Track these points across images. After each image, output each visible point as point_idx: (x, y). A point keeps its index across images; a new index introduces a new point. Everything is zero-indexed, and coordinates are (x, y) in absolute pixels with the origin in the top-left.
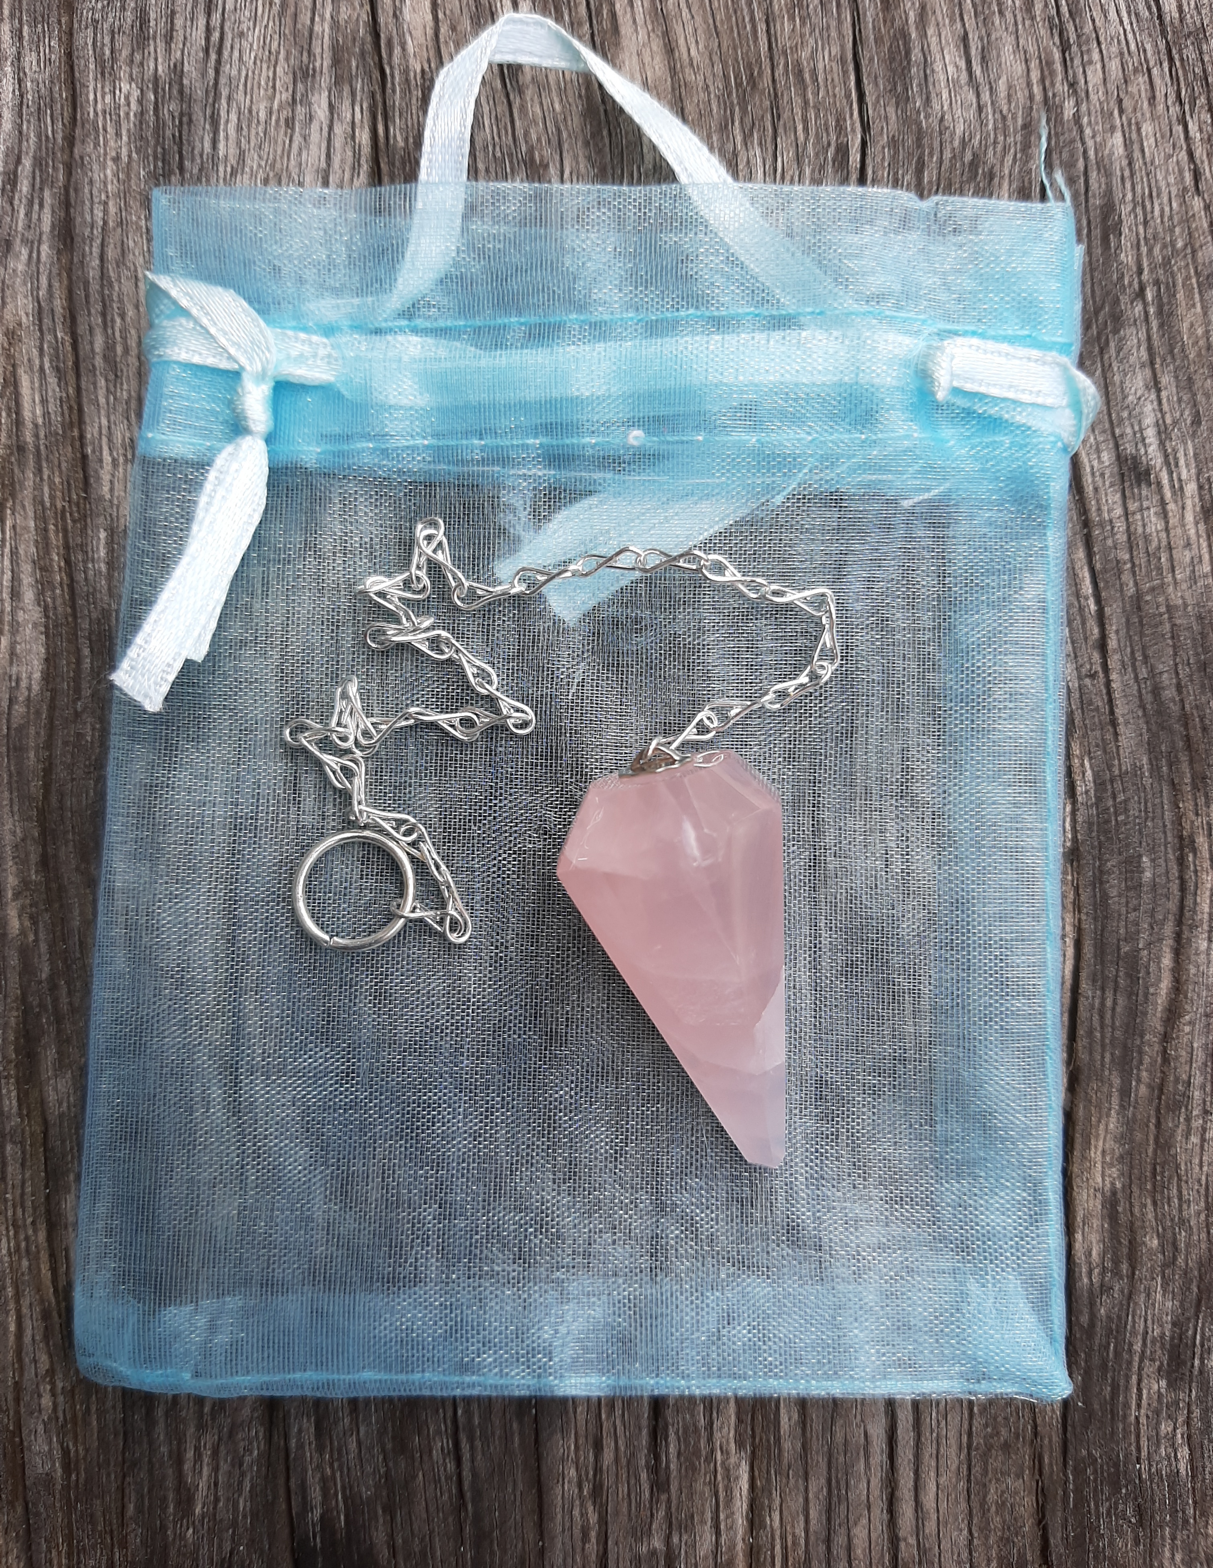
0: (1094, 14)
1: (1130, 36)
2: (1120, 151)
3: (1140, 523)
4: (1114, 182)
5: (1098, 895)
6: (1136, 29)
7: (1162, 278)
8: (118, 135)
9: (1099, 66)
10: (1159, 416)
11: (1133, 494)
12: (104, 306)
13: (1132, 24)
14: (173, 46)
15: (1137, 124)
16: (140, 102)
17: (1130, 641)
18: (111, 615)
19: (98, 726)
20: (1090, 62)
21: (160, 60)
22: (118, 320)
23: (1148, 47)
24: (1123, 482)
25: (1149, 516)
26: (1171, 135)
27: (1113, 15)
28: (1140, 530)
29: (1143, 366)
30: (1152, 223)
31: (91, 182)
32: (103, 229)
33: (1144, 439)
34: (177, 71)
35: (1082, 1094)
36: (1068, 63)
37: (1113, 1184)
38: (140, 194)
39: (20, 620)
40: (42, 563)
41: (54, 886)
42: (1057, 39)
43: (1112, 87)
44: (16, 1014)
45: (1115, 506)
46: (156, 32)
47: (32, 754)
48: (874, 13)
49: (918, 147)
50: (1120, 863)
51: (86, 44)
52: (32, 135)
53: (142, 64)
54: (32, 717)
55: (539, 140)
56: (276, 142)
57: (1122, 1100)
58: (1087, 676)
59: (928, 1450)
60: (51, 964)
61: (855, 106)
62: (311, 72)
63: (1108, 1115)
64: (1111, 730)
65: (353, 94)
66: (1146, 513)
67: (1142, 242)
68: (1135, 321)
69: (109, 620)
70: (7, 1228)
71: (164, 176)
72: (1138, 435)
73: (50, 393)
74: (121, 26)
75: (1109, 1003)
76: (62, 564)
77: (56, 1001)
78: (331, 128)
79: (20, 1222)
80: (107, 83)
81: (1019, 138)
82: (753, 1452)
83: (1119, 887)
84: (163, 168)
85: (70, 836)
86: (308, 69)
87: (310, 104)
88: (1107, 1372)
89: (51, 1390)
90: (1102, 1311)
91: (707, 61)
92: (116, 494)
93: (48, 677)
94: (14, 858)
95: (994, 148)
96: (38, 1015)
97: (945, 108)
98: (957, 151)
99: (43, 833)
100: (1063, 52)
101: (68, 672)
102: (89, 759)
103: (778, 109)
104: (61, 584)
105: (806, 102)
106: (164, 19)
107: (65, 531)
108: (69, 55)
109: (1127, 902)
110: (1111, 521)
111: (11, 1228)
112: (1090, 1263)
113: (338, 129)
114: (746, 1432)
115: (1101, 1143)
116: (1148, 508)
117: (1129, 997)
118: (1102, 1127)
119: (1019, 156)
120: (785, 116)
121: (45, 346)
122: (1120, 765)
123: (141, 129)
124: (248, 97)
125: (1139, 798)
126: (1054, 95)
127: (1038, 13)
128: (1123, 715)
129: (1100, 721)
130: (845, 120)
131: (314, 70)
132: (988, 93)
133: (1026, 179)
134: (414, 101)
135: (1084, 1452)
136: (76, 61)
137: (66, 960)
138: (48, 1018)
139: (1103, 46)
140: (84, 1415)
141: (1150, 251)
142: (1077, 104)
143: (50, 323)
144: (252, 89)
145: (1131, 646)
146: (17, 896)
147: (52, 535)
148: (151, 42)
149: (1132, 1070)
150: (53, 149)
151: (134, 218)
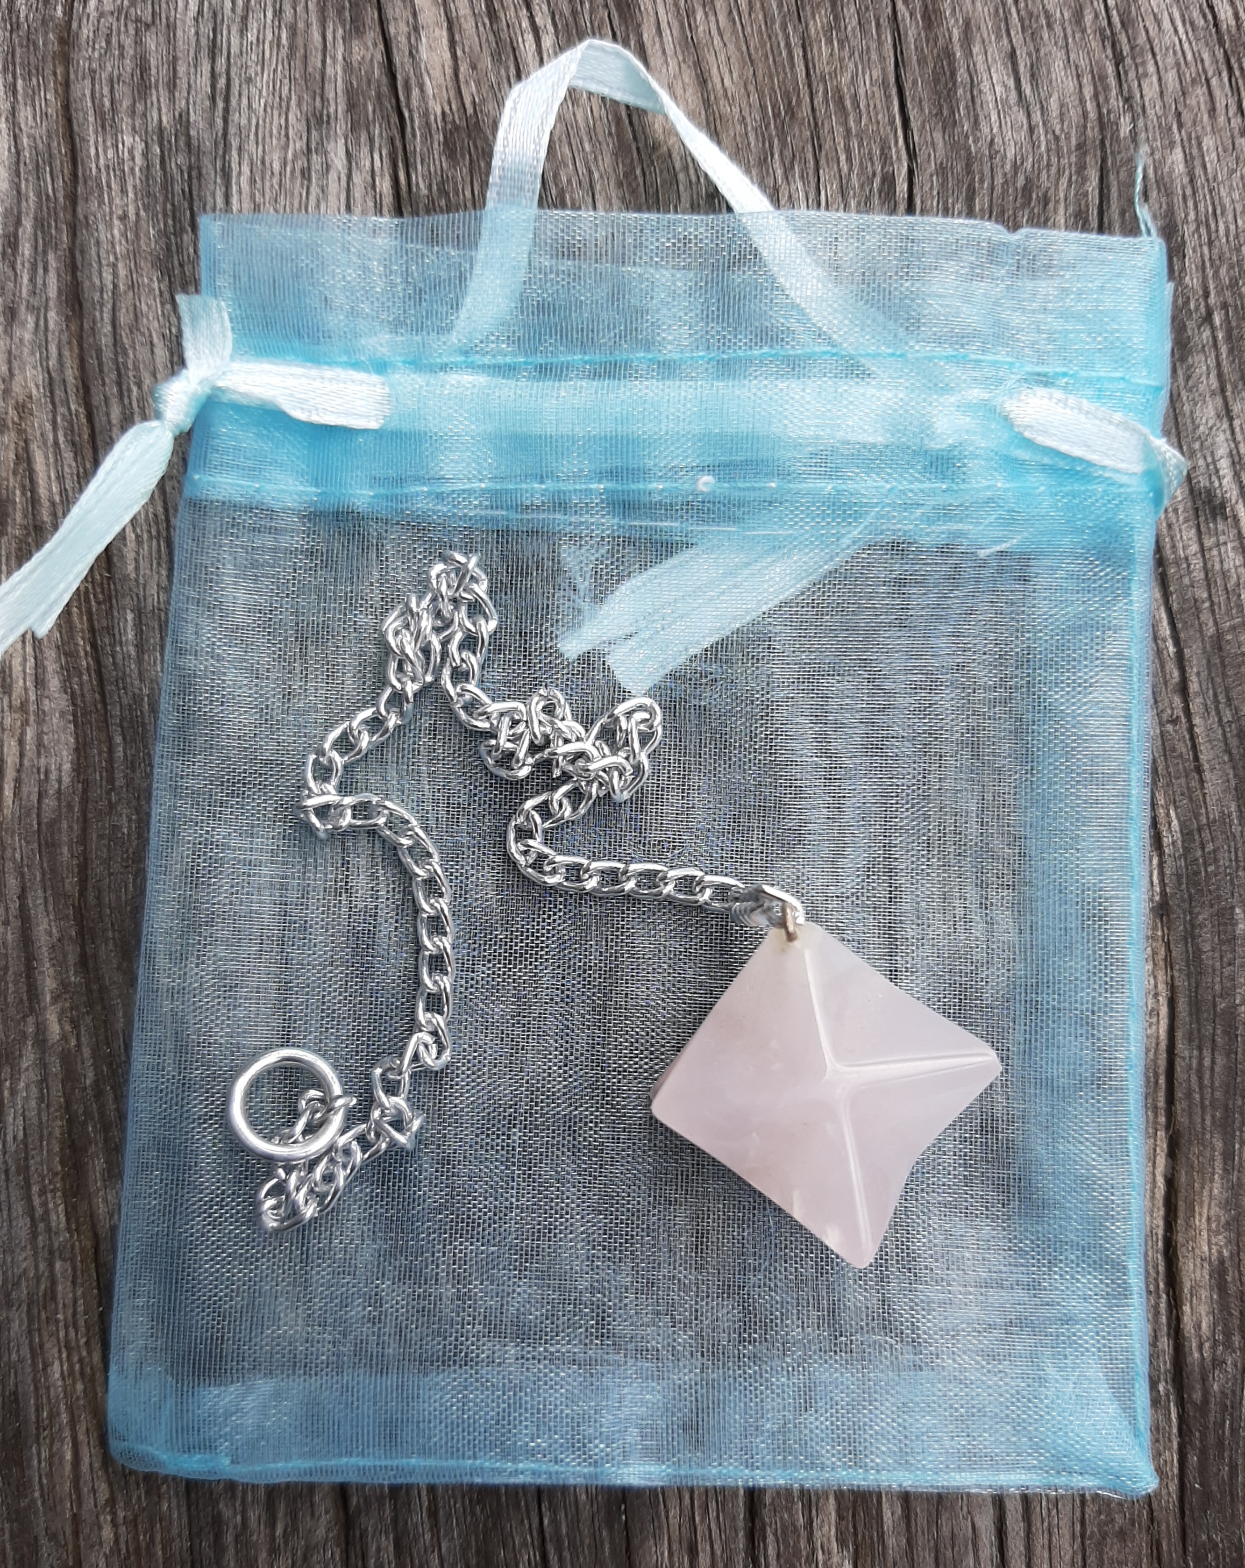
0: (1148, 24)
1: (1186, 46)
2: (1181, 168)
3: (1217, 559)
4: (1176, 201)
5: (1190, 949)
6: (1192, 38)
7: (1230, 300)
8: (124, 191)
9: (1155, 79)
10: (1233, 446)
11: (1208, 528)
12: (119, 375)
13: (1187, 34)
14: (177, 94)
15: (1198, 138)
16: (145, 154)
17: (1212, 683)
18: (142, 699)
19: (134, 817)
20: (1146, 75)
21: (164, 110)
22: (135, 389)
23: (1206, 56)
24: (1198, 517)
25: (1226, 551)
26: (1234, 149)
27: (1166, 24)
28: (1217, 567)
29: (1213, 394)
30: (1217, 243)
31: (98, 243)
32: (113, 293)
33: (1217, 471)
34: (183, 121)
35: (1184, 1160)
36: (1123, 77)
37: (1220, 1253)
38: (151, 254)
39: (46, 709)
40: (66, 648)
41: (95, 987)
42: (1109, 51)
43: (1169, 100)
44: (60, 1123)
45: (1190, 543)
46: (157, 81)
47: (65, 850)
48: (915, 32)
49: (968, 173)
50: (1212, 916)
51: (84, 95)
52: (31, 194)
53: (144, 115)
54: (64, 810)
55: (569, 181)
56: (292, 194)
57: (1225, 1164)
58: (1168, 722)
59: (1040, 1541)
60: (96, 1069)
61: (900, 133)
62: (325, 118)
63: (1212, 1181)
64: (1197, 777)
65: (371, 140)
66: (1223, 549)
67: (1208, 264)
68: (1204, 347)
69: (141, 705)
70: (60, 1351)
71: (175, 234)
72: (1211, 467)
73: (67, 470)
74: (120, 75)
75: (1207, 1062)
76: (88, 649)
77: (102, 1108)
78: (349, 177)
79: (73, 1344)
80: (109, 137)
81: (1073, 159)
82: (856, 1551)
83: (1213, 942)
84: (174, 227)
85: (110, 934)
86: (321, 115)
87: (326, 153)
88: (1224, 1451)
89: (112, 1521)
90: (1216, 1387)
91: (742, 90)
92: (142, 572)
93: (79, 769)
94: (51, 959)
95: (1048, 171)
96: (85, 1123)
97: (995, 131)
98: (1009, 176)
99: (81, 932)
100: (1117, 66)
101: (100, 761)
102: (127, 851)
103: (818, 139)
104: (88, 669)
105: (848, 131)
106: (166, 66)
107: (90, 613)
108: (66, 107)
109: (1221, 957)
110: (1186, 559)
111: (63, 1349)
112: (1200, 1337)
113: (357, 179)
114: (847, 1529)
115: (1205, 1210)
116: (1225, 543)
117: (1228, 1055)
118: (1206, 1193)
119: (1074, 178)
120: (827, 147)
121: (59, 419)
122: (1207, 813)
123: (148, 185)
124: (260, 147)
125: (1229, 847)
126: (1109, 112)
127: (1088, 24)
128: (1208, 761)
129: (1185, 768)
130: (890, 148)
131: (328, 116)
132: (1039, 113)
133: (1083, 203)
134: (436, 146)
135: (1204, 1537)
136: (74, 114)
137: (111, 1064)
138: (94, 1127)
139: (1158, 58)
140: (148, 1545)
141: (1216, 273)
142: (1134, 120)
143: (63, 395)
144: (264, 138)
145: (1214, 688)
146: (55, 999)
147: (76, 618)
148: (154, 92)
149: (1234, 1131)
150: (55, 208)
151: (146, 280)
